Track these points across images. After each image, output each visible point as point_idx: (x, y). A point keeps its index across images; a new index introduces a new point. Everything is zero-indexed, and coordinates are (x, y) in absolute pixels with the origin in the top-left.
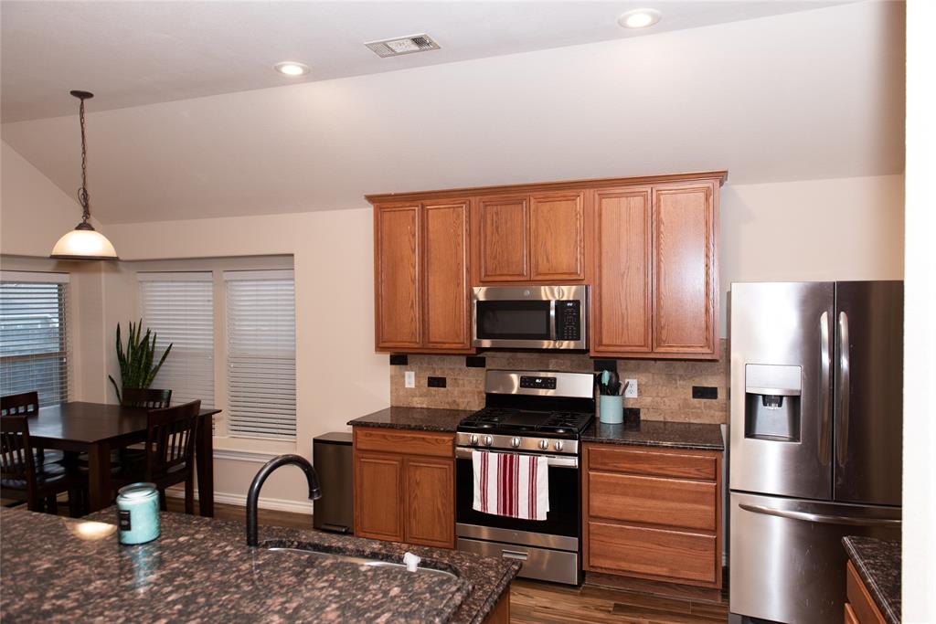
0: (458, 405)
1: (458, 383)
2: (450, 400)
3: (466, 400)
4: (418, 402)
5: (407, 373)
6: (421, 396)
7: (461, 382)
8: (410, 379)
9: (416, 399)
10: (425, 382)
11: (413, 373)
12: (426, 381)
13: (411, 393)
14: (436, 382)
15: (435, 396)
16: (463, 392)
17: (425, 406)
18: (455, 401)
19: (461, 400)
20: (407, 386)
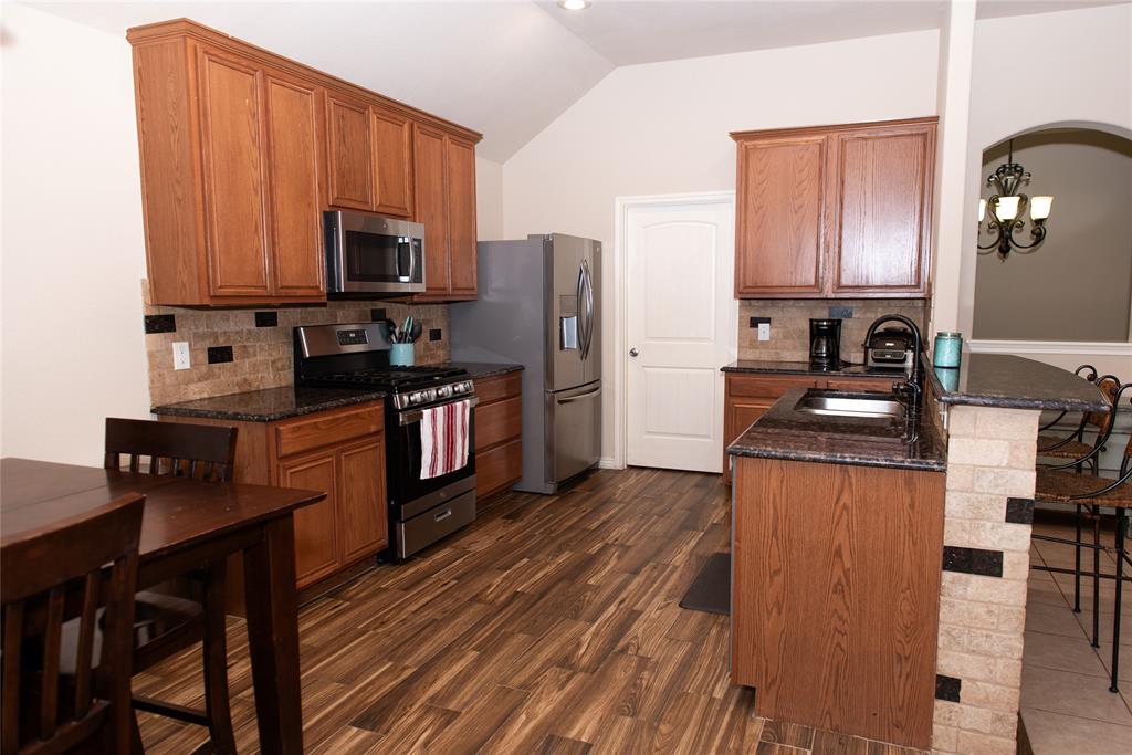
0: (250, 385)
1: (248, 353)
2: (238, 378)
3: (260, 375)
4: (197, 392)
5: (175, 346)
6: (199, 380)
7: (251, 351)
8: (181, 355)
9: (192, 386)
10: (204, 357)
11: (186, 344)
12: (206, 355)
13: (185, 378)
14: (220, 355)
15: (219, 377)
16: (255, 365)
17: (205, 395)
18: (245, 380)
19: (252, 376)
20: (178, 366)
